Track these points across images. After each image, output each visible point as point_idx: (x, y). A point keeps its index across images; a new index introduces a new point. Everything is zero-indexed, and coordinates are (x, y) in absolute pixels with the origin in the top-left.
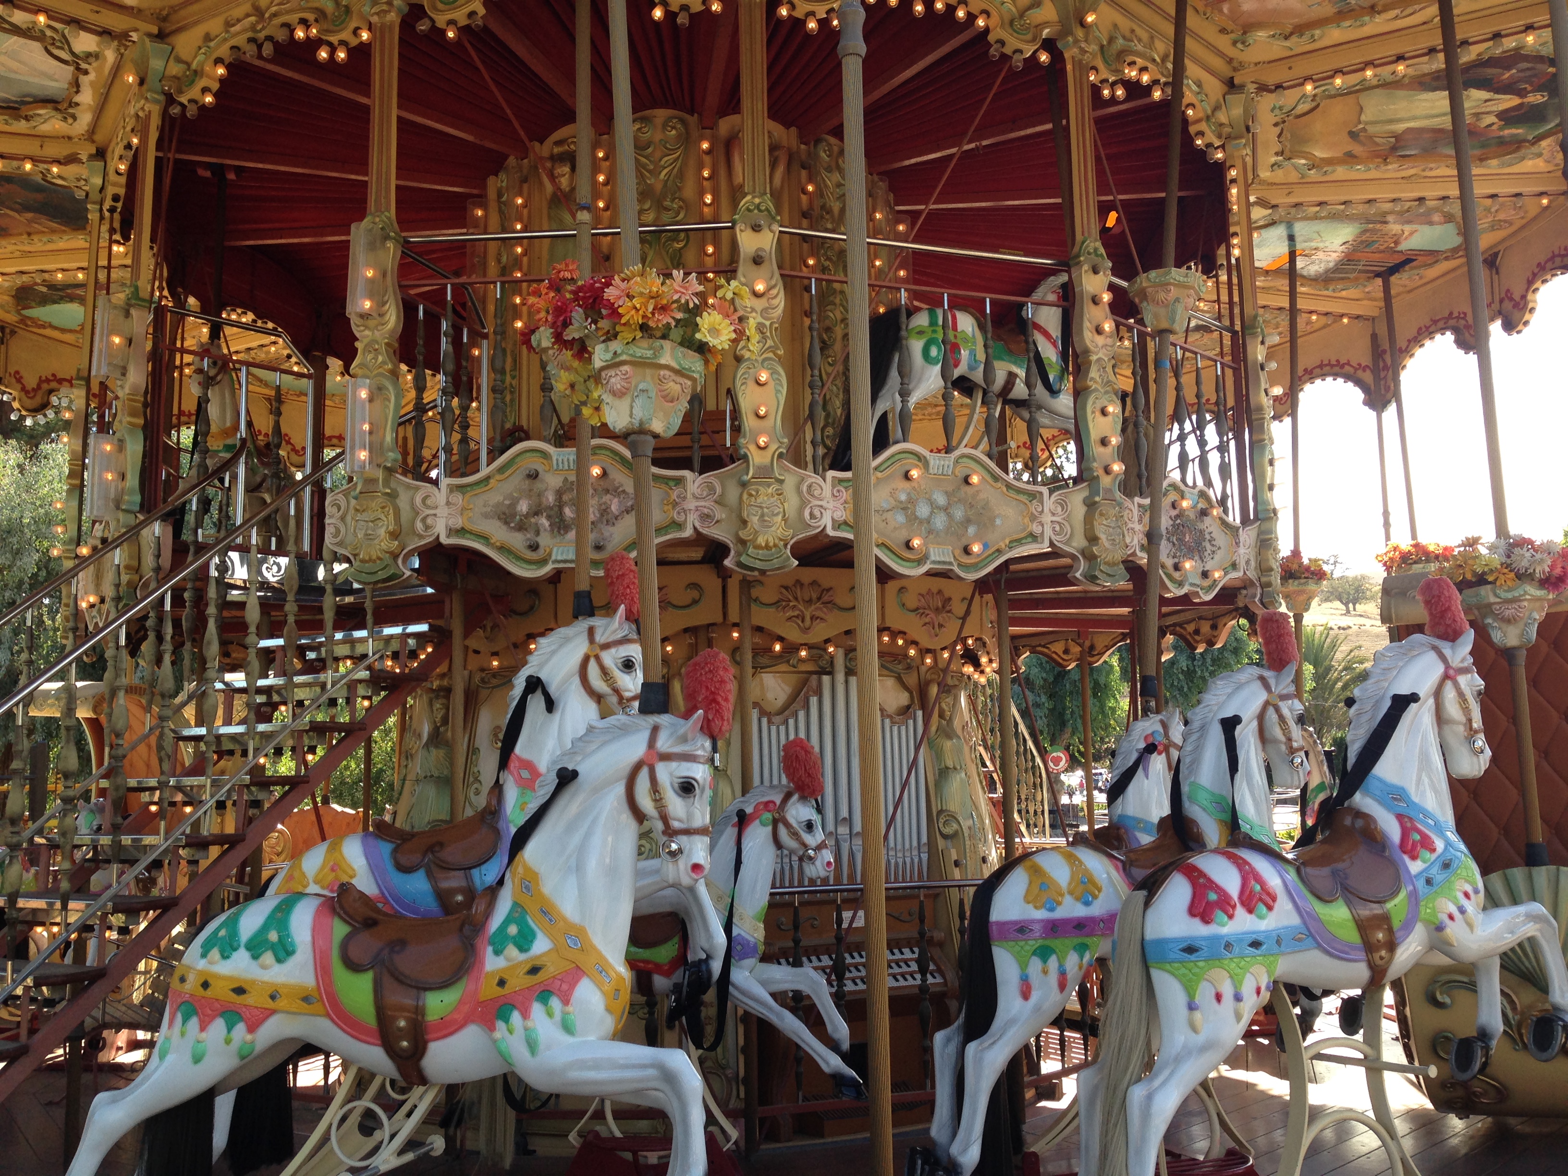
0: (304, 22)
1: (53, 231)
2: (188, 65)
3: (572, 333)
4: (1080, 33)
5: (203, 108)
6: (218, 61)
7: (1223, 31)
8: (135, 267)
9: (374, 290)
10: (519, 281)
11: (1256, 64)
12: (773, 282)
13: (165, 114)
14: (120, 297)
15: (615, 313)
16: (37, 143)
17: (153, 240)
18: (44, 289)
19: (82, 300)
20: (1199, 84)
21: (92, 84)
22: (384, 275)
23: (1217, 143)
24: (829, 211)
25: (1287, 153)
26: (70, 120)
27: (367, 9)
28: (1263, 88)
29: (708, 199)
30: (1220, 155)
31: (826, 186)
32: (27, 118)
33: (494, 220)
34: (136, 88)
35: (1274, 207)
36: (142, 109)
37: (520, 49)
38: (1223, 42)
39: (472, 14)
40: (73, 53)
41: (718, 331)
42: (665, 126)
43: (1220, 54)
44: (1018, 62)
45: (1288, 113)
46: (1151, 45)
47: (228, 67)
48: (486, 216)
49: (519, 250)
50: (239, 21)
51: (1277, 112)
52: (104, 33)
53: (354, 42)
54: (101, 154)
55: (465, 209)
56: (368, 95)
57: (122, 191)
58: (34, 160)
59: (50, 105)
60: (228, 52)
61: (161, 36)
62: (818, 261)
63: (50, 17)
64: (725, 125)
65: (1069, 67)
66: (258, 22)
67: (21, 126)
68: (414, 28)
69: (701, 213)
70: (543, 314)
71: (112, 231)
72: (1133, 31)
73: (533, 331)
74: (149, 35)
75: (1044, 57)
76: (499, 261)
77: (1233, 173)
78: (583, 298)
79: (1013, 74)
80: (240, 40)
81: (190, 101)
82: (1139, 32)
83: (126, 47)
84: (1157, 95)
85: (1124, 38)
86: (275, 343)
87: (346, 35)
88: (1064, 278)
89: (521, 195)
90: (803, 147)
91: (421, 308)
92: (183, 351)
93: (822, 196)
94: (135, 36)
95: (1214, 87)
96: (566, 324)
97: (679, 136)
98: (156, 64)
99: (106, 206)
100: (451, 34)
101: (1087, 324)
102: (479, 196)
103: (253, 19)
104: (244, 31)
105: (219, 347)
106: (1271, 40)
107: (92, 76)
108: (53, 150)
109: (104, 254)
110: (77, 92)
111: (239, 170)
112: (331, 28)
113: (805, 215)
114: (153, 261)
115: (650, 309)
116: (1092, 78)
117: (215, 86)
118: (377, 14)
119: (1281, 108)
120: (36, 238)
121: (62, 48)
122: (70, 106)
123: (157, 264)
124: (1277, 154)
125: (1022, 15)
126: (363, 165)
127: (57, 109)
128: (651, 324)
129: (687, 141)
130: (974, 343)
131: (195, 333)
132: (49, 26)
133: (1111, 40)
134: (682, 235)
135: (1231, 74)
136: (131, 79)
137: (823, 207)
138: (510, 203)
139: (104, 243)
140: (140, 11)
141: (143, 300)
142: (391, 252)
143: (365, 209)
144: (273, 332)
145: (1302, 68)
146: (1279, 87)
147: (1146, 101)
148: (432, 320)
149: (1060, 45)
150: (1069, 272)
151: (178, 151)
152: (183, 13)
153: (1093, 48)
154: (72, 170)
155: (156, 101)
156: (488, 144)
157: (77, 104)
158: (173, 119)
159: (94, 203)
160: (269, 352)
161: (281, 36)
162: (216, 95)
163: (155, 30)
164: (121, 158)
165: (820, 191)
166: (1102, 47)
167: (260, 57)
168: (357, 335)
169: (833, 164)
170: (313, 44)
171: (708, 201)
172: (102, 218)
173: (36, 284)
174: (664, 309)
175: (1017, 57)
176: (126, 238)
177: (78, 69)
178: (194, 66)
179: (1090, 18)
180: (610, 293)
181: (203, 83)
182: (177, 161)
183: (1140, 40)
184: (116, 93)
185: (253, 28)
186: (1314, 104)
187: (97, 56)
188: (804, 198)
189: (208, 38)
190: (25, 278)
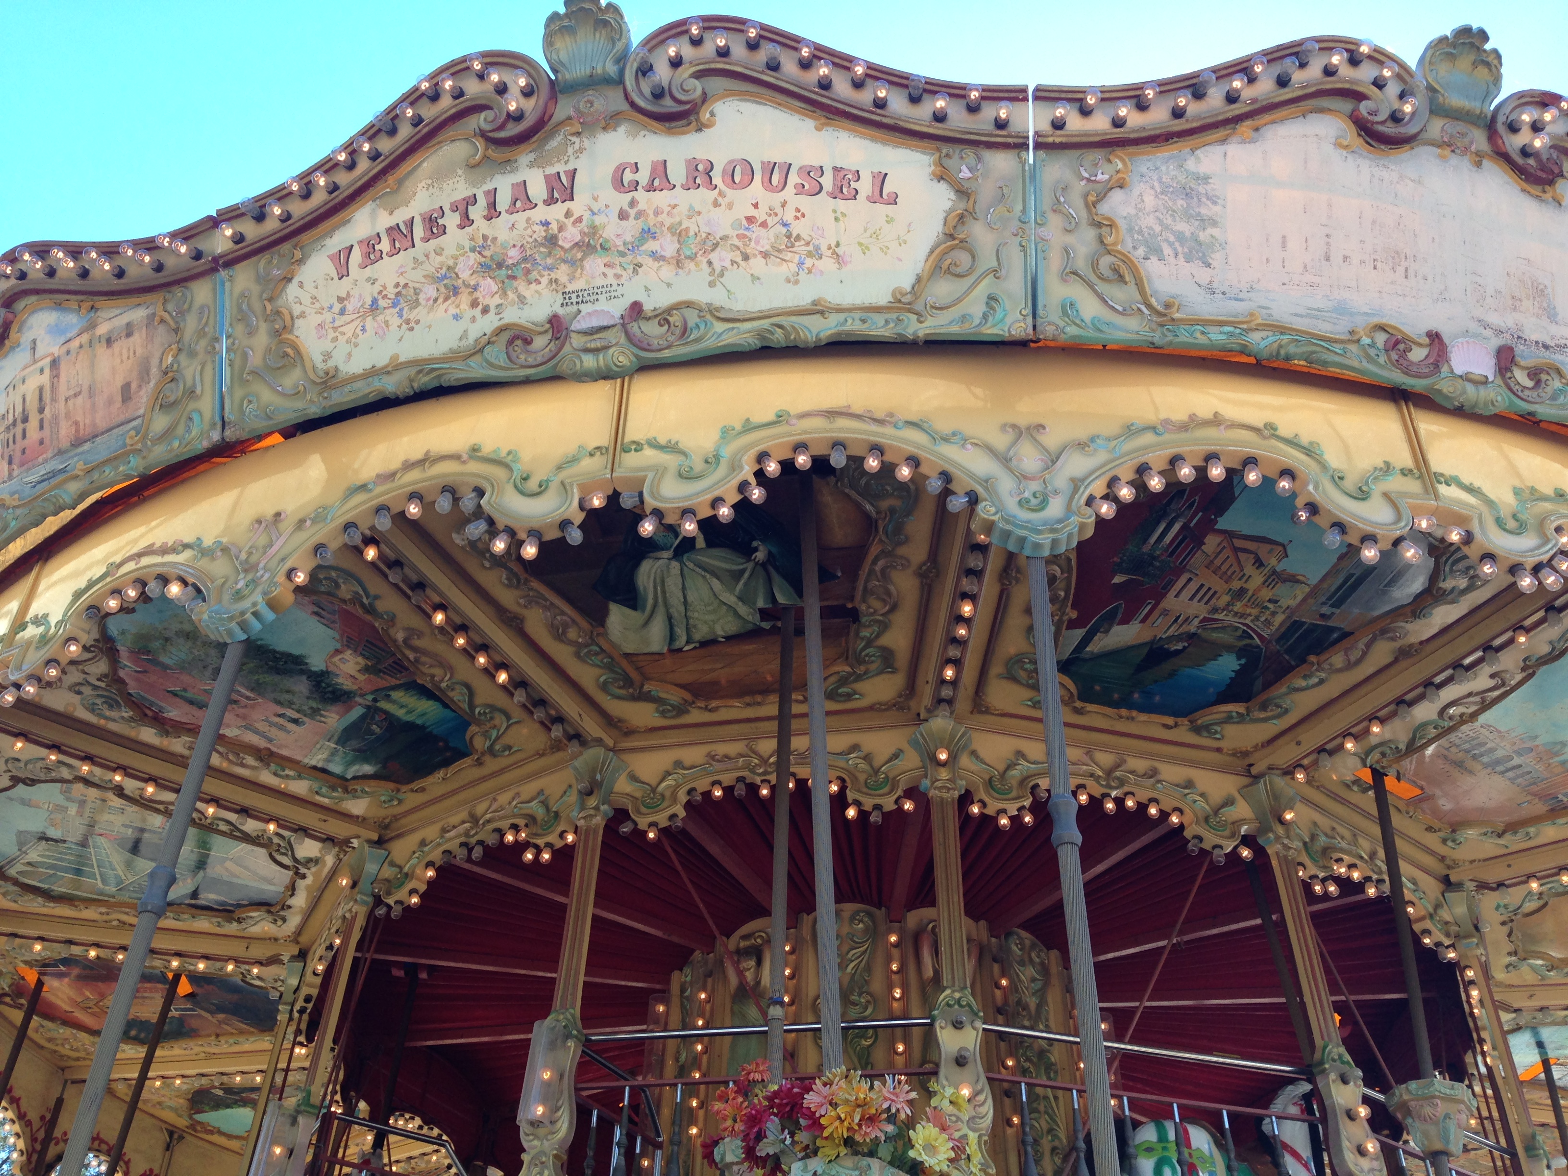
0: (515, 828)
1: (241, 1032)
2: (401, 868)
3: (765, 1148)
4: (1280, 830)
5: (408, 909)
6: (430, 864)
7: (1430, 829)
8: (311, 1071)
9: (549, 1095)
10: (697, 1083)
11: (1472, 862)
12: (979, 1087)
13: (371, 914)
14: (291, 1101)
15: (816, 1124)
16: (244, 944)
17: (335, 1041)
18: (220, 1093)
19: (253, 1104)
20: (1415, 883)
21: (308, 888)
22: (561, 1076)
23: (1447, 942)
24: (1026, 1007)
25: (1521, 954)
26: (280, 923)
27: (575, 814)
28: (1483, 886)
29: (897, 993)
30: (1452, 955)
31: (1020, 981)
32: (239, 921)
33: (675, 1017)
34: (347, 892)
35: (1516, 1011)
36: (350, 910)
37: (714, 849)
38: (1432, 841)
39: (673, 817)
40: (295, 860)
41: (934, 1147)
42: (852, 919)
43: (1432, 853)
44: (1219, 857)
45: (1515, 912)
46: (1355, 842)
47: (438, 870)
48: (667, 1012)
49: (699, 1048)
50: (454, 827)
51: (1502, 910)
52: (329, 840)
53: (559, 844)
54: (302, 955)
55: (647, 1004)
56: (566, 895)
57: (314, 992)
58: (237, 961)
59: (264, 908)
60: (441, 856)
61: (380, 842)
62: (1018, 1062)
63: (279, 826)
64: (913, 918)
65: (1274, 863)
66: (472, 828)
67: (233, 928)
68: (617, 832)
69: (890, 1008)
70: (729, 1123)
71: (298, 1032)
72: (1333, 829)
73: (716, 1143)
74: (369, 841)
75: (1245, 853)
76: (677, 1060)
77: (1470, 973)
78: (779, 1106)
79: (1214, 868)
80: (453, 845)
81: (396, 902)
82: (1340, 829)
83: (346, 853)
84: (1371, 891)
85: (1326, 835)
86: (437, 1151)
87: (552, 838)
88: (1306, 1087)
89: (704, 989)
90: (993, 940)
91: (595, 1113)
92: (343, 1163)
93: (1017, 991)
94: (355, 843)
95: (1431, 887)
96: (760, 1136)
97: (866, 930)
98: (371, 868)
99: (297, 1007)
100: (651, 835)
101: (1345, 1144)
102: (664, 991)
103: (467, 825)
104: (458, 836)
105: (381, 1157)
106: (1483, 837)
107: (309, 880)
108: (259, 951)
109: (285, 1056)
110: (292, 895)
111: (431, 969)
112: (540, 831)
113: (999, 1011)
114: (331, 1063)
115: (857, 1120)
116: (1301, 873)
117: (423, 888)
118: (584, 818)
119: (1506, 907)
120: (223, 1039)
121: (285, 854)
122: (283, 909)
123: (334, 1066)
124: (1510, 954)
125: (1216, 812)
126: (553, 962)
127: (269, 912)
128: (858, 1138)
129: (875, 934)
130: (1213, 1164)
131: (359, 1140)
132: (277, 834)
133: (1313, 837)
134: (871, 1032)
135: (1446, 872)
136: (344, 882)
137: (1019, 1003)
138: (692, 999)
139: (287, 1045)
140: (364, 819)
141: (313, 1106)
142: (572, 1050)
143: (551, 1005)
144: (437, 1141)
145: (1524, 866)
146: (1500, 885)
147: (1359, 897)
148: (606, 1127)
149: (1261, 841)
150: (1311, 1080)
151: (377, 951)
152: (403, 821)
153: (1297, 844)
154: (272, 971)
155: (364, 903)
156: (675, 939)
157: (289, 907)
158: (377, 920)
159: (286, 1004)
160: (429, 1161)
161: (492, 840)
162: (422, 897)
163: (375, 837)
164: (321, 958)
165: (1014, 986)
166: (1305, 844)
167: (469, 860)
168: (525, 1145)
169: (1026, 959)
170: (520, 847)
171: (898, 996)
172: (291, 1019)
173: (214, 1087)
174: (871, 1120)
175: (1216, 852)
176: (310, 1039)
177: (297, 873)
178: (406, 869)
179: (1289, 816)
180: (811, 1100)
181: (412, 884)
182: (374, 961)
183: (1342, 838)
184: (328, 896)
185: (467, 834)
186: (1541, 902)
187: (316, 861)
188: (998, 993)
189: (423, 843)
190: (204, 1081)
